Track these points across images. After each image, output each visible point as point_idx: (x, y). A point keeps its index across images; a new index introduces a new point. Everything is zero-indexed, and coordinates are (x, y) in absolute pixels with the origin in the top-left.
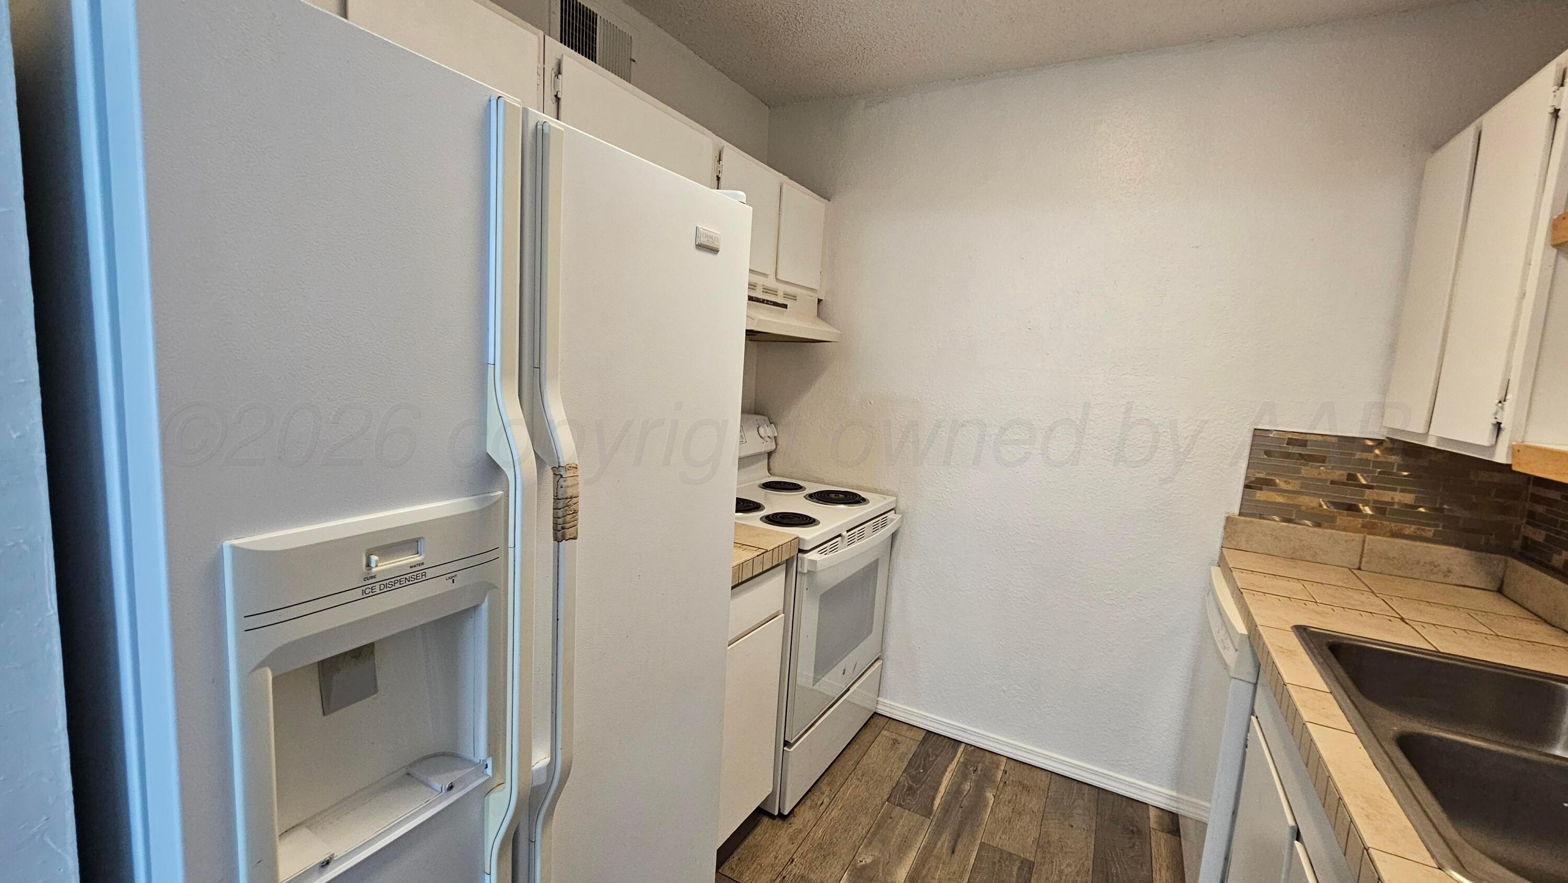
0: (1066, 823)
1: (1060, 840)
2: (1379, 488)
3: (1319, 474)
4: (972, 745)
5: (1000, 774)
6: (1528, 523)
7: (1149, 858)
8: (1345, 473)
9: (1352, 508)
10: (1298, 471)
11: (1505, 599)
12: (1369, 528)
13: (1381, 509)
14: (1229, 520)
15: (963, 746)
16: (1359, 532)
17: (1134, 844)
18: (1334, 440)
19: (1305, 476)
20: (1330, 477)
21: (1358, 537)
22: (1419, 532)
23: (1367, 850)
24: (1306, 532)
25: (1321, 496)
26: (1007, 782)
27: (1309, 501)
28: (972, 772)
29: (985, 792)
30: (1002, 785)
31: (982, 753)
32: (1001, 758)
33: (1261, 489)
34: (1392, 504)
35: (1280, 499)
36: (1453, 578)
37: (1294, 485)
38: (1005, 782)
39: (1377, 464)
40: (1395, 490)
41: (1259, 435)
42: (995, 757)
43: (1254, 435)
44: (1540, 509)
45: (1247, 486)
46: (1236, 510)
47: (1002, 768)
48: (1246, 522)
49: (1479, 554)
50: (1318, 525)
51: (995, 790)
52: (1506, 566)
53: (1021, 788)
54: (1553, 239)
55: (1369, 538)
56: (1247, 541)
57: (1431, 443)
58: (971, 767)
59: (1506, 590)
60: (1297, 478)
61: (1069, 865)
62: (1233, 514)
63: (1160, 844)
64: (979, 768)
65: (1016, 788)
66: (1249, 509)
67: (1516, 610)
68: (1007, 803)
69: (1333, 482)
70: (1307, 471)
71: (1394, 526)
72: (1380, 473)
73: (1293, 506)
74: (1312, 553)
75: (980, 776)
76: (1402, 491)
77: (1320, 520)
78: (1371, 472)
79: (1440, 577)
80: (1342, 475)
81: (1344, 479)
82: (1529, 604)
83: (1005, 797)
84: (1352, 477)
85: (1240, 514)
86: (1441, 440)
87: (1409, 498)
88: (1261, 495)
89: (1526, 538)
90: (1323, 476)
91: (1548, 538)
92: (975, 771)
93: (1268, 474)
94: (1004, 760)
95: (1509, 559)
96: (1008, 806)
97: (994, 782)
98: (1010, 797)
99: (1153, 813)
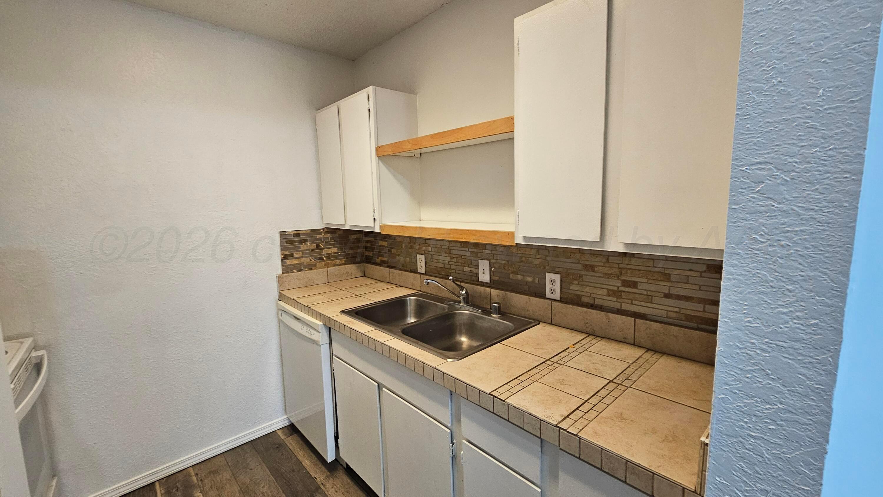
0: (248, 470)
1: (251, 481)
2: (327, 248)
3: (307, 247)
4: (163, 479)
5: (194, 479)
6: (366, 250)
7: (291, 452)
8: (315, 245)
9: (321, 259)
10: (299, 248)
11: (367, 278)
12: (327, 265)
13: (328, 257)
14: (279, 277)
15: (157, 483)
16: (324, 268)
17: (282, 452)
18: (309, 232)
19: (303, 249)
20: (311, 248)
21: (325, 269)
22: (341, 262)
23: (435, 368)
24: (307, 274)
25: (310, 256)
26: (202, 479)
27: (306, 260)
28: (176, 492)
29: (193, 495)
30: (200, 482)
31: (174, 477)
32: (189, 469)
33: (288, 259)
34: (331, 254)
35: (296, 262)
36: (353, 276)
37: (300, 254)
38: (201, 480)
39: (324, 239)
40: (331, 248)
41: (282, 234)
42: (185, 472)
43: (280, 235)
44: (369, 245)
45: (282, 259)
46: (280, 272)
47: (193, 474)
48: (286, 276)
49: (358, 265)
50: (311, 269)
51: (199, 489)
52: (364, 267)
53: (212, 475)
54: (377, 155)
55: (329, 269)
56: (289, 285)
57: (347, 228)
58: (173, 489)
59: (366, 275)
60: (300, 251)
61: (264, 487)
62: (279, 274)
63: (292, 443)
64: (179, 486)
65: (210, 478)
66: (286, 270)
67: (373, 281)
68: (210, 489)
69: (312, 250)
70: (303, 247)
71: (333, 262)
72: (326, 242)
73: (301, 263)
74: (312, 281)
75: (183, 490)
76: (333, 248)
77: (311, 267)
78: (323, 242)
79: (350, 277)
80: (314, 246)
81: (315, 247)
82: (374, 277)
83: (207, 487)
84: (318, 246)
85: (283, 273)
86: (351, 226)
87: (335, 250)
88: (289, 262)
89: (366, 256)
90: (309, 248)
91: (373, 254)
92: (177, 490)
93: (289, 252)
94: (191, 468)
95: (365, 264)
96: (213, 490)
97: (194, 485)
98: (210, 485)
99: (279, 433)
